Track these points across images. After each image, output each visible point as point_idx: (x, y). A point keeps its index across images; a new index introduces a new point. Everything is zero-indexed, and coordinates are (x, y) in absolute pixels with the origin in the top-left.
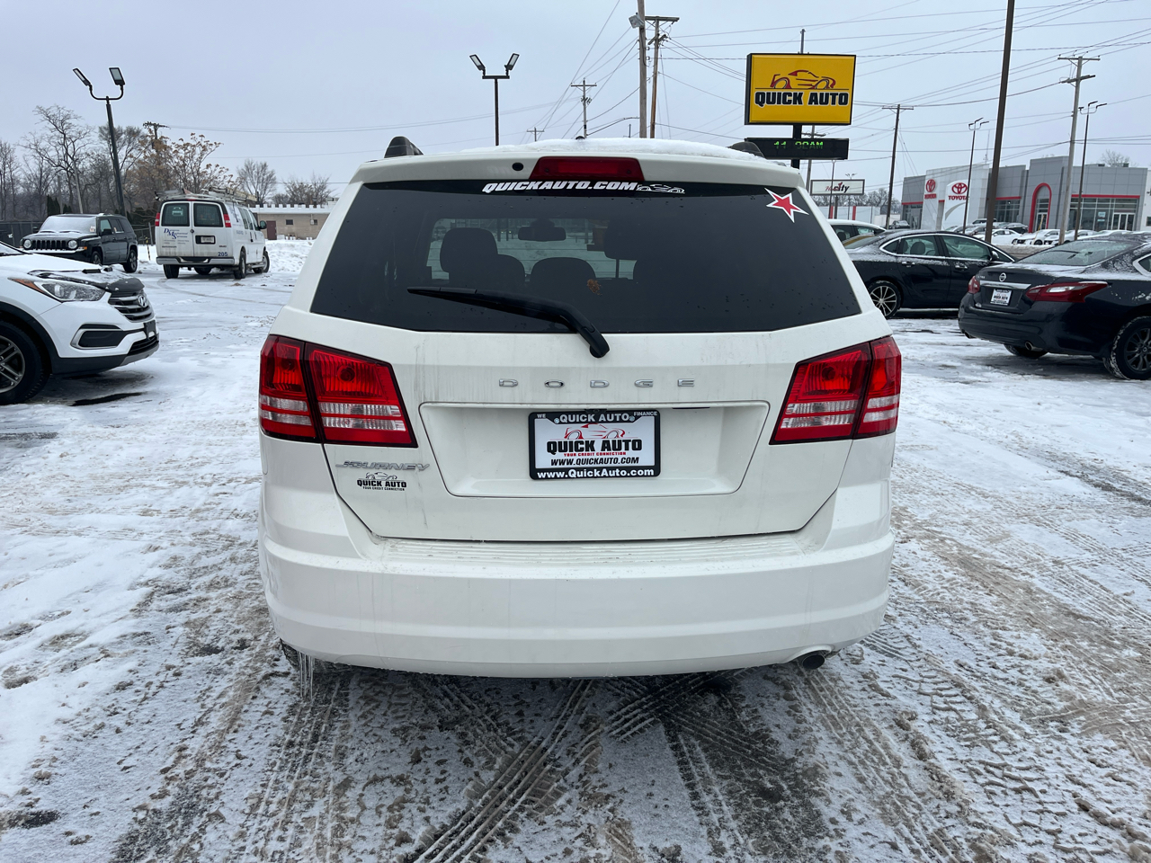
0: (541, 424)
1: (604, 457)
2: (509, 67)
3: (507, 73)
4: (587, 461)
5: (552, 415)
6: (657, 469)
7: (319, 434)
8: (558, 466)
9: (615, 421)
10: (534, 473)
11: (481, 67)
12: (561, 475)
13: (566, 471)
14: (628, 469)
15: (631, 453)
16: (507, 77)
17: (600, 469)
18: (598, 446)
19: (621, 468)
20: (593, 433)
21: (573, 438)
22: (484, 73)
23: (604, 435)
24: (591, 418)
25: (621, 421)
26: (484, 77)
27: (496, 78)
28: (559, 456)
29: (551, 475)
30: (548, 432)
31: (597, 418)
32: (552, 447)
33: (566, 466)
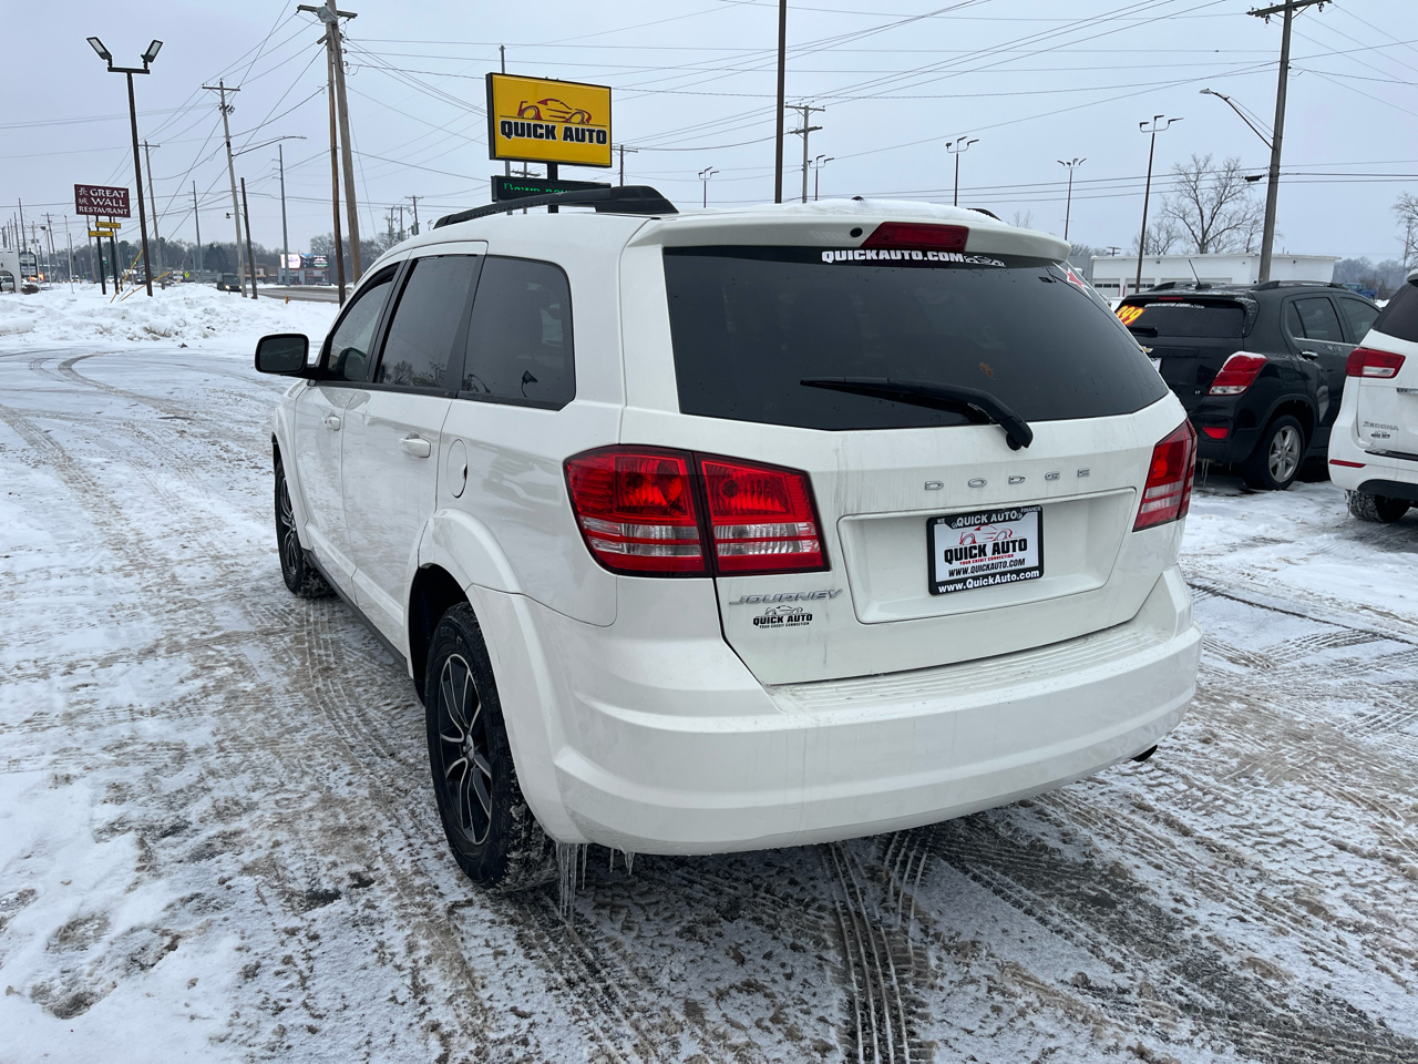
0: (941, 530)
1: (994, 561)
2: (148, 58)
3: (146, 66)
4: (980, 568)
5: (950, 520)
6: (1040, 568)
7: (712, 567)
8: (955, 577)
9: (1004, 521)
10: (934, 588)
11: (106, 55)
12: (960, 586)
13: (964, 581)
14: (1017, 572)
15: (1018, 555)
16: (146, 71)
17: (994, 575)
18: (989, 550)
19: (1012, 572)
20: (985, 536)
21: (968, 543)
22: (110, 63)
23: (994, 536)
24: (984, 519)
25: (1010, 520)
26: (111, 69)
27: (129, 72)
28: (956, 565)
29: (951, 588)
30: (947, 539)
31: (989, 518)
32: (950, 556)
33: (962, 576)
